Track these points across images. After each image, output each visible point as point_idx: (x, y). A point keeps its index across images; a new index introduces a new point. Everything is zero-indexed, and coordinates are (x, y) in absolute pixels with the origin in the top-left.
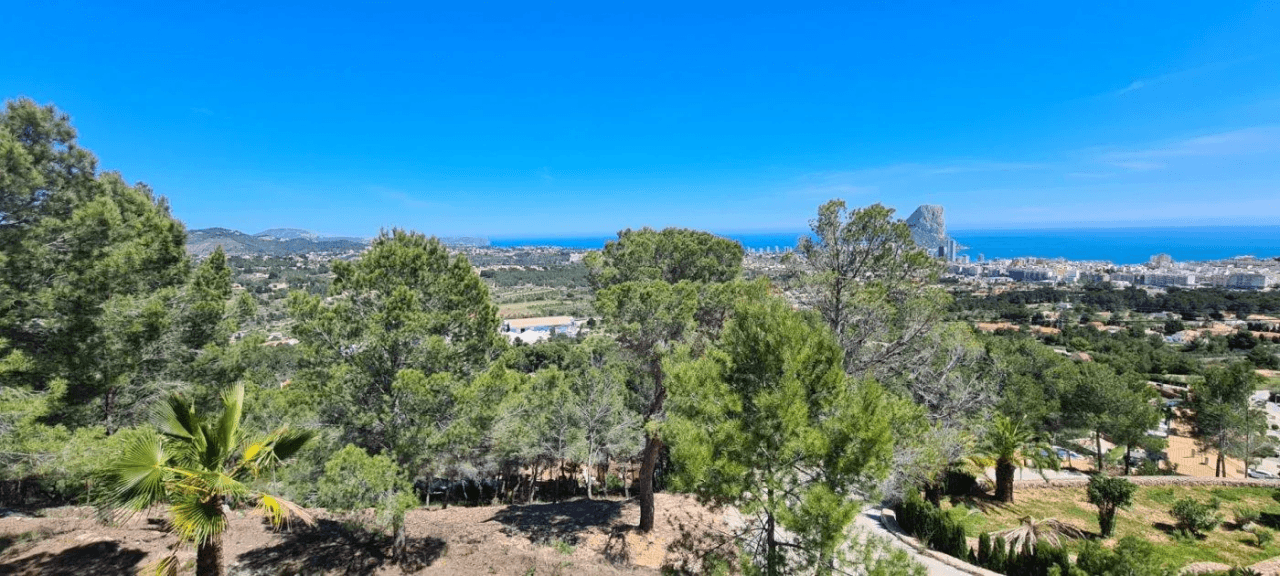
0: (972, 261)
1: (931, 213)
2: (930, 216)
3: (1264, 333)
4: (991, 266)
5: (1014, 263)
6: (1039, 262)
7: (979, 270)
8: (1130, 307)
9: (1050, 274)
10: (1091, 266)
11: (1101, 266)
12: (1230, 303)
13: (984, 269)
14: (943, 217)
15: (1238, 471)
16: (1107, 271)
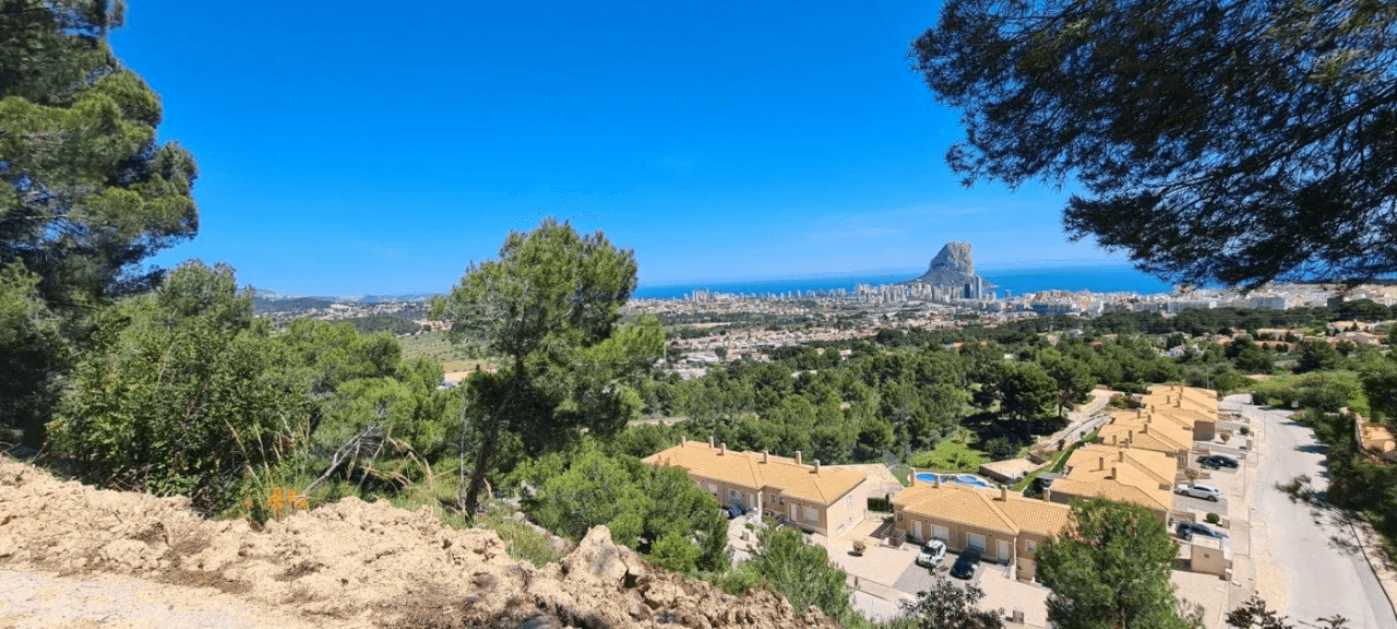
0: (998, 297)
1: (958, 250)
2: (958, 253)
3: (1267, 342)
4: (1016, 301)
5: (1038, 297)
6: (1063, 295)
7: (1003, 305)
8: (1141, 330)
9: (1074, 306)
10: (1114, 298)
11: (1125, 296)
12: (1241, 319)
13: (1009, 304)
14: (970, 254)
15: (1184, 428)
16: (1132, 301)
